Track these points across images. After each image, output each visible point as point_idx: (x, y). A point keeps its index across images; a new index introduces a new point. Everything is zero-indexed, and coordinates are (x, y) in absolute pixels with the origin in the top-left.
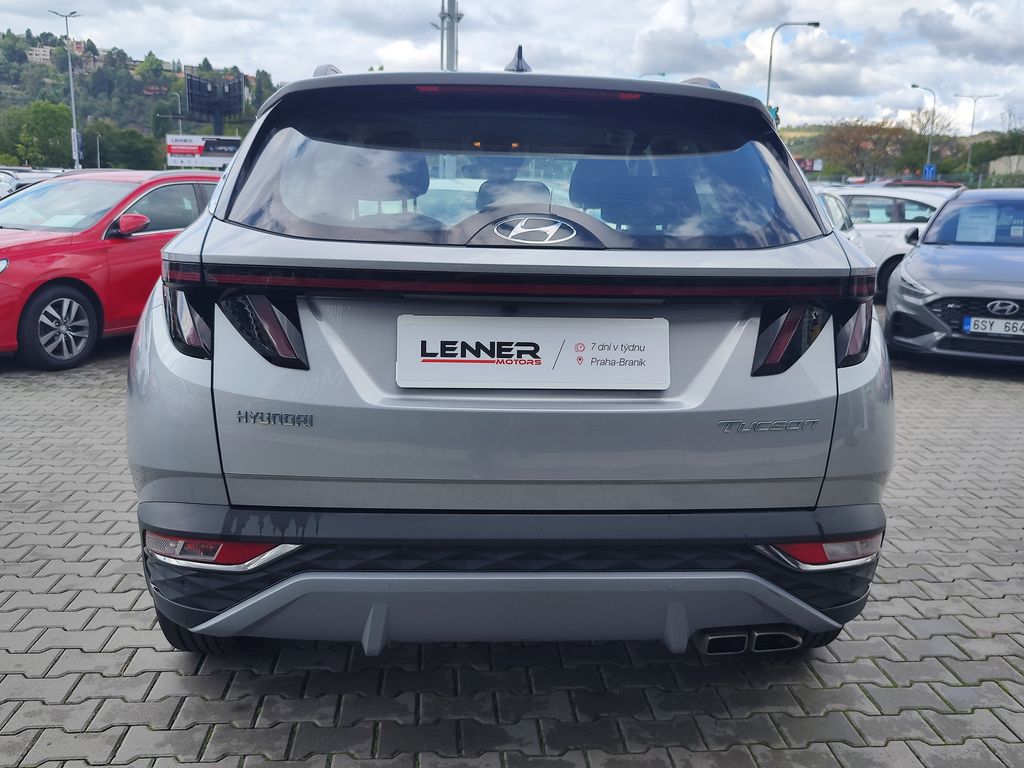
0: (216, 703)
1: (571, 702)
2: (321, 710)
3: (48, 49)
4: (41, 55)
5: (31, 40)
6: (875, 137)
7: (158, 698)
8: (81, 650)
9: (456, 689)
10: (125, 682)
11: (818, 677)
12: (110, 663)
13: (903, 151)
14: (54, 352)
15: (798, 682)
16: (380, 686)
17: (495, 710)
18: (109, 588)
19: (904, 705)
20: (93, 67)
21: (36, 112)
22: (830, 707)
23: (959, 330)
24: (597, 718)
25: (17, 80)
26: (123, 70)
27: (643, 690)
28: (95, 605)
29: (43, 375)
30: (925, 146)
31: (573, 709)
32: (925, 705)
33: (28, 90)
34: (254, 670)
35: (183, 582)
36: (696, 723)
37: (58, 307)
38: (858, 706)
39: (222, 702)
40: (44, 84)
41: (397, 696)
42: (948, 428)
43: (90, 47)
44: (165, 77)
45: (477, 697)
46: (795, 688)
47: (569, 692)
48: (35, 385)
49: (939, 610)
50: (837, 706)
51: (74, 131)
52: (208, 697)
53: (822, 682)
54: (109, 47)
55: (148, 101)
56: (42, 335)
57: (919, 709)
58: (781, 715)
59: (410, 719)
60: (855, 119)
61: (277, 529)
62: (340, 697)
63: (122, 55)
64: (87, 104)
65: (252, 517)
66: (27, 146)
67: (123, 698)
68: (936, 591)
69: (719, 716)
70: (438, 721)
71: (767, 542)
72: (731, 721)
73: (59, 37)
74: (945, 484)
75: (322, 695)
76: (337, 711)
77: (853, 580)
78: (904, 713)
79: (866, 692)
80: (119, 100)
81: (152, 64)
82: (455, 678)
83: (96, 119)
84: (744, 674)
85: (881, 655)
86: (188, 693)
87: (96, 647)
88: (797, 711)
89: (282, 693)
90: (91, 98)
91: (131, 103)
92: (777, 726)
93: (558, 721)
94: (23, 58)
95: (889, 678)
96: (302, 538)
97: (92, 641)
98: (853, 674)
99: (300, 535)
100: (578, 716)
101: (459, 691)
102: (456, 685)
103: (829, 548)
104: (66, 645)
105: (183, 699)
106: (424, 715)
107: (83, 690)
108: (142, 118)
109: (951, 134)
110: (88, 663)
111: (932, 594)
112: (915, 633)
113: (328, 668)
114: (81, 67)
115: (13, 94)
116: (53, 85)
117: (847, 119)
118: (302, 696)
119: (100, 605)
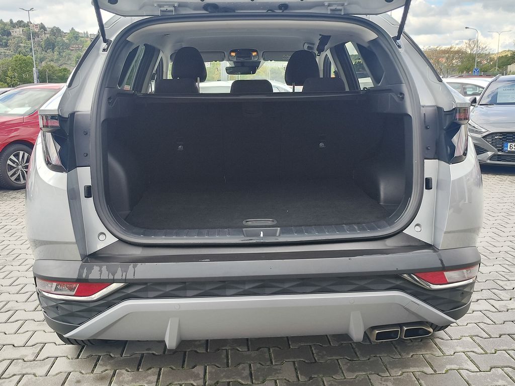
0: (88, 375)
1: (296, 369)
2: (149, 378)
3: (21, 29)
4: (17, 32)
5: (13, 25)
6: (447, 55)
7: (55, 373)
8: (13, 345)
9: (228, 362)
10: (36, 364)
11: (440, 349)
12: (29, 353)
13: (462, 62)
14: (16, 180)
15: (429, 353)
16: (184, 361)
17: (251, 374)
18: (33, 309)
19: (493, 365)
20: (44, 37)
21: (16, 61)
22: (448, 367)
23: (502, 150)
24: (311, 378)
25: (6, 45)
26: (59, 38)
27: (337, 360)
28: (24, 319)
29: (10, 192)
30: (474, 59)
31: (297, 373)
32: (505, 365)
33: (12, 50)
34: (111, 354)
35: (57, 307)
36: (370, 379)
37: (17, 156)
38: (466, 366)
39: (92, 375)
40: (20, 46)
41: (193, 368)
42: (499, 203)
43: (42, 27)
44: (80, 40)
45: (240, 367)
46: (427, 356)
47: (294, 362)
48: (5, 198)
49: (508, 307)
50: (453, 367)
51: (34, 69)
52: (83, 372)
53: (442, 352)
54: (52, 26)
55: (72, 53)
56: (9, 171)
57: (502, 367)
58: (419, 373)
59: (201, 382)
60: (436, 47)
61: (110, 274)
62: (161, 369)
63: (58, 30)
64: (42, 56)
65: (95, 267)
66: (11, 78)
67: (35, 375)
68: (504, 295)
69: (383, 375)
70: (217, 383)
71: (409, 272)
72: (391, 377)
73: (26, 22)
74: (501, 234)
75: (150, 368)
76: (158, 379)
77: (463, 293)
78: (493, 369)
79: (469, 357)
80: (58, 53)
81: (74, 34)
82: (227, 357)
83: (46, 63)
84: (396, 348)
85: (476, 334)
86: (72, 370)
87: (22, 344)
88: (429, 370)
89: (127, 368)
90: (44, 53)
91: (64, 54)
92: (418, 380)
93: (288, 381)
94: (9, 34)
95: (482, 349)
96: (125, 279)
97: (19, 340)
98: (460, 347)
99: (124, 277)
100: (300, 378)
101: (230, 364)
102: (228, 360)
103: (448, 275)
104: (5, 343)
105: (69, 373)
106: (209, 379)
107: (12, 370)
108: (69, 62)
109: (487, 52)
110: (16, 353)
111: (502, 297)
112: (494, 321)
113: (154, 352)
114: (38, 37)
115: (5, 52)
116: (25, 47)
117: (432, 47)
118: (138, 369)
119: (26, 319)
